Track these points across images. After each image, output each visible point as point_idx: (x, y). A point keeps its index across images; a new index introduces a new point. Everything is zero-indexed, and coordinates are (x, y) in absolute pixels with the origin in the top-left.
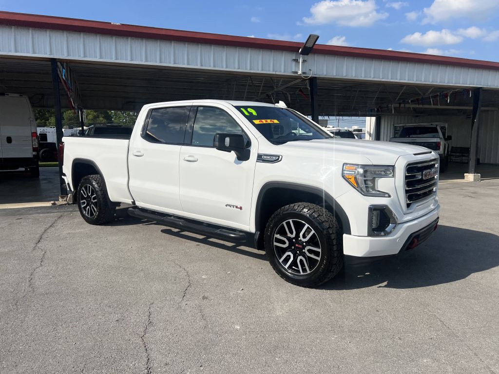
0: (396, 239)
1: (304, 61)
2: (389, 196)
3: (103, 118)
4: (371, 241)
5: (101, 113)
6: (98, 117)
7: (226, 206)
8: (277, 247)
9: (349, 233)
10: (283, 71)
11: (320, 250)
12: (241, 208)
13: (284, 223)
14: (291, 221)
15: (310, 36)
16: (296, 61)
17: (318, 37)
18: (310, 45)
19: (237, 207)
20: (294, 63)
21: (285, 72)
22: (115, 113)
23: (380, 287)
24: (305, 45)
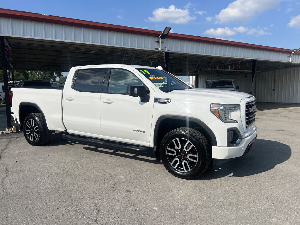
0: (242, 147)
1: (162, 42)
2: (237, 122)
3: (22, 75)
4: (229, 149)
5: (21, 72)
6: (19, 75)
7: (134, 131)
8: (168, 155)
9: (216, 145)
10: (150, 48)
11: (197, 156)
12: (144, 132)
13: (173, 140)
14: (178, 139)
15: (166, 28)
16: (158, 42)
17: (171, 28)
18: (166, 33)
19: (141, 131)
20: (156, 43)
21: (151, 48)
22: (31, 73)
23: (230, 176)
24: (163, 32)
